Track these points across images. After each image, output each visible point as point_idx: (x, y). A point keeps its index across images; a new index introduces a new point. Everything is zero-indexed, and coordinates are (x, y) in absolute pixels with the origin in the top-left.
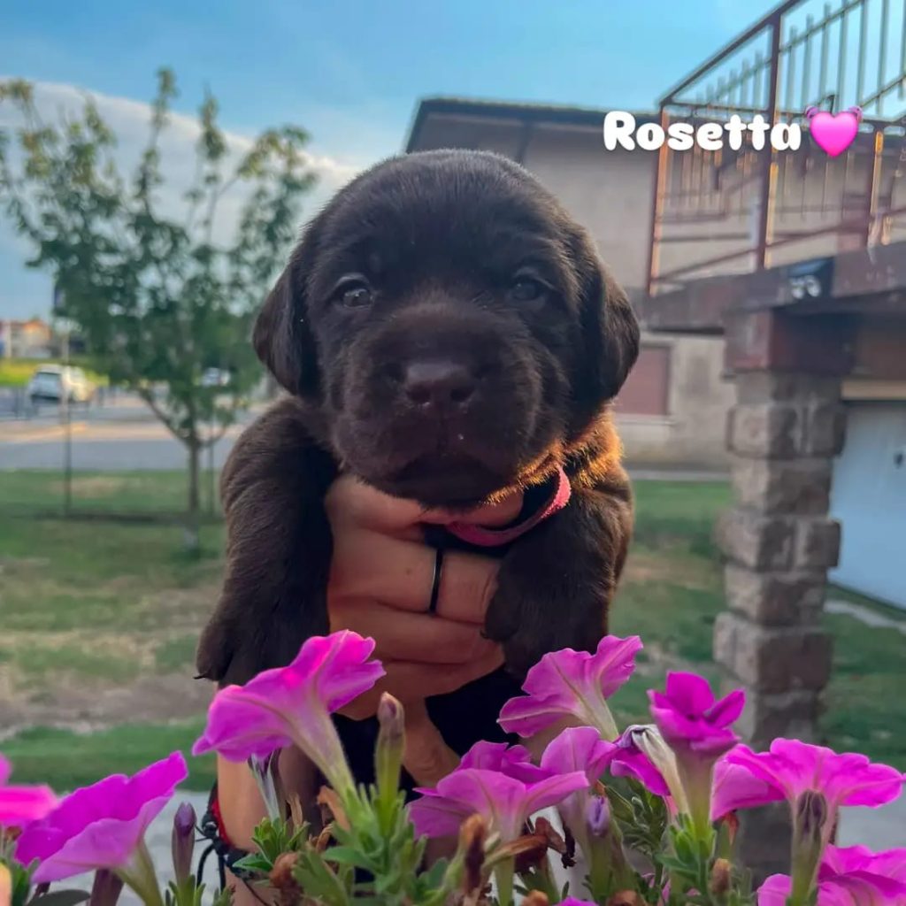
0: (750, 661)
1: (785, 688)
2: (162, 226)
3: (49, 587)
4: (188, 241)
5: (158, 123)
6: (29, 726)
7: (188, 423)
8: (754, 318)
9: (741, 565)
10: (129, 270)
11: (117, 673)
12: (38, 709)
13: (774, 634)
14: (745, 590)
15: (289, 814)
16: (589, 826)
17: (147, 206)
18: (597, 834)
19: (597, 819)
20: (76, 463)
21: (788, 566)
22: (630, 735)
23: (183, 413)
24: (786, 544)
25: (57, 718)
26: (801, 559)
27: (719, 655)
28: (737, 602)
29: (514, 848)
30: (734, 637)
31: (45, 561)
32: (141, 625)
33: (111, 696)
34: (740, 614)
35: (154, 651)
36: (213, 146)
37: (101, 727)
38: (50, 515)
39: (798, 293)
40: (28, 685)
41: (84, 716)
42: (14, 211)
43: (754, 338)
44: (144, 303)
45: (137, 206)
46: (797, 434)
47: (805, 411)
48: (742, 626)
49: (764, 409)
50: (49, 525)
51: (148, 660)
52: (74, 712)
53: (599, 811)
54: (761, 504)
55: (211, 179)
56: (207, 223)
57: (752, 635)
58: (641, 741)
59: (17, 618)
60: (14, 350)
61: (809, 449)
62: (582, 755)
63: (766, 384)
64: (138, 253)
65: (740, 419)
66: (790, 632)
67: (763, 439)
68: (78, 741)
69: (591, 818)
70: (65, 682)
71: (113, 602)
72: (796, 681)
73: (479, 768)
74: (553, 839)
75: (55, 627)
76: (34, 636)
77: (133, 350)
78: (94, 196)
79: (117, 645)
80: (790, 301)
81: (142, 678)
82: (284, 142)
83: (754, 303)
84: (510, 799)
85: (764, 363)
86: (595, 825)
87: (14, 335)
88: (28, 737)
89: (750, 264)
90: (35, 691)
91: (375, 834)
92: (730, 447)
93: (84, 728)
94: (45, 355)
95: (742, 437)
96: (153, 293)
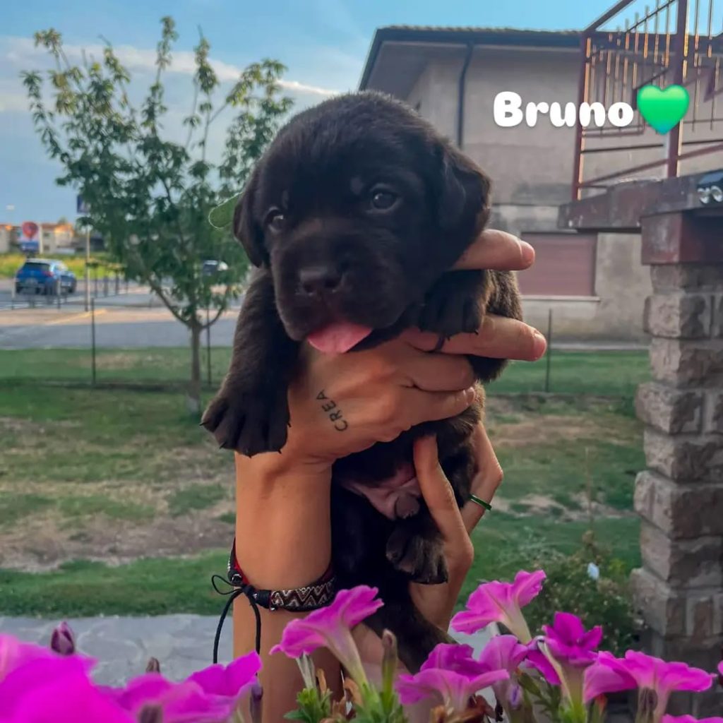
0: (666, 512)
1: (696, 536)
2: (166, 147)
3: (83, 446)
4: (187, 158)
5: (162, 61)
6: (70, 560)
7: (190, 310)
8: (666, 221)
9: (657, 430)
10: (141, 185)
11: (139, 516)
12: (76, 545)
13: (686, 489)
14: (661, 452)
15: (318, 683)
16: (509, 704)
17: (154, 130)
18: (515, 708)
19: (515, 698)
20: (100, 342)
21: (698, 433)
22: (537, 643)
23: (185, 303)
24: (697, 412)
25: (91, 553)
26: (710, 426)
27: (639, 506)
28: (654, 463)
29: (463, 717)
30: (652, 490)
31: (78, 424)
32: (156, 476)
33: (133, 536)
34: (656, 472)
35: (166, 498)
36: (206, 79)
37: (126, 560)
38: (81, 386)
39: (705, 200)
40: (68, 526)
41: (113, 551)
42: (47, 138)
43: (667, 237)
44: (152, 210)
45: (146, 131)
46: (705, 319)
47: (713, 299)
48: (658, 482)
49: (677, 297)
50: (80, 393)
51: (163, 505)
52: (105, 548)
53: (515, 694)
54: (674, 379)
55: (205, 107)
56: (203, 143)
57: (667, 490)
58: (543, 647)
59: (57, 471)
60: (46, 248)
61: (716, 331)
62: (506, 653)
63: (678, 276)
64: (147, 170)
65: (654, 307)
66: (701, 488)
67: (675, 324)
68: (109, 572)
69: (511, 698)
70: (98, 524)
71: (134, 457)
72: (706, 529)
73: (440, 667)
74: (488, 710)
75: (87, 479)
76: (71, 485)
77: (144, 248)
78: (111, 123)
79: (137, 493)
80: (699, 205)
81: (158, 521)
82: (264, 72)
83: (666, 207)
84: (460, 686)
85: (676, 259)
86: (513, 703)
87: (46, 235)
88: (70, 568)
89: (663, 173)
90: (74, 532)
91: (380, 711)
92: (647, 330)
93: (113, 562)
94: (71, 251)
95: (656, 322)
96: (160, 202)
